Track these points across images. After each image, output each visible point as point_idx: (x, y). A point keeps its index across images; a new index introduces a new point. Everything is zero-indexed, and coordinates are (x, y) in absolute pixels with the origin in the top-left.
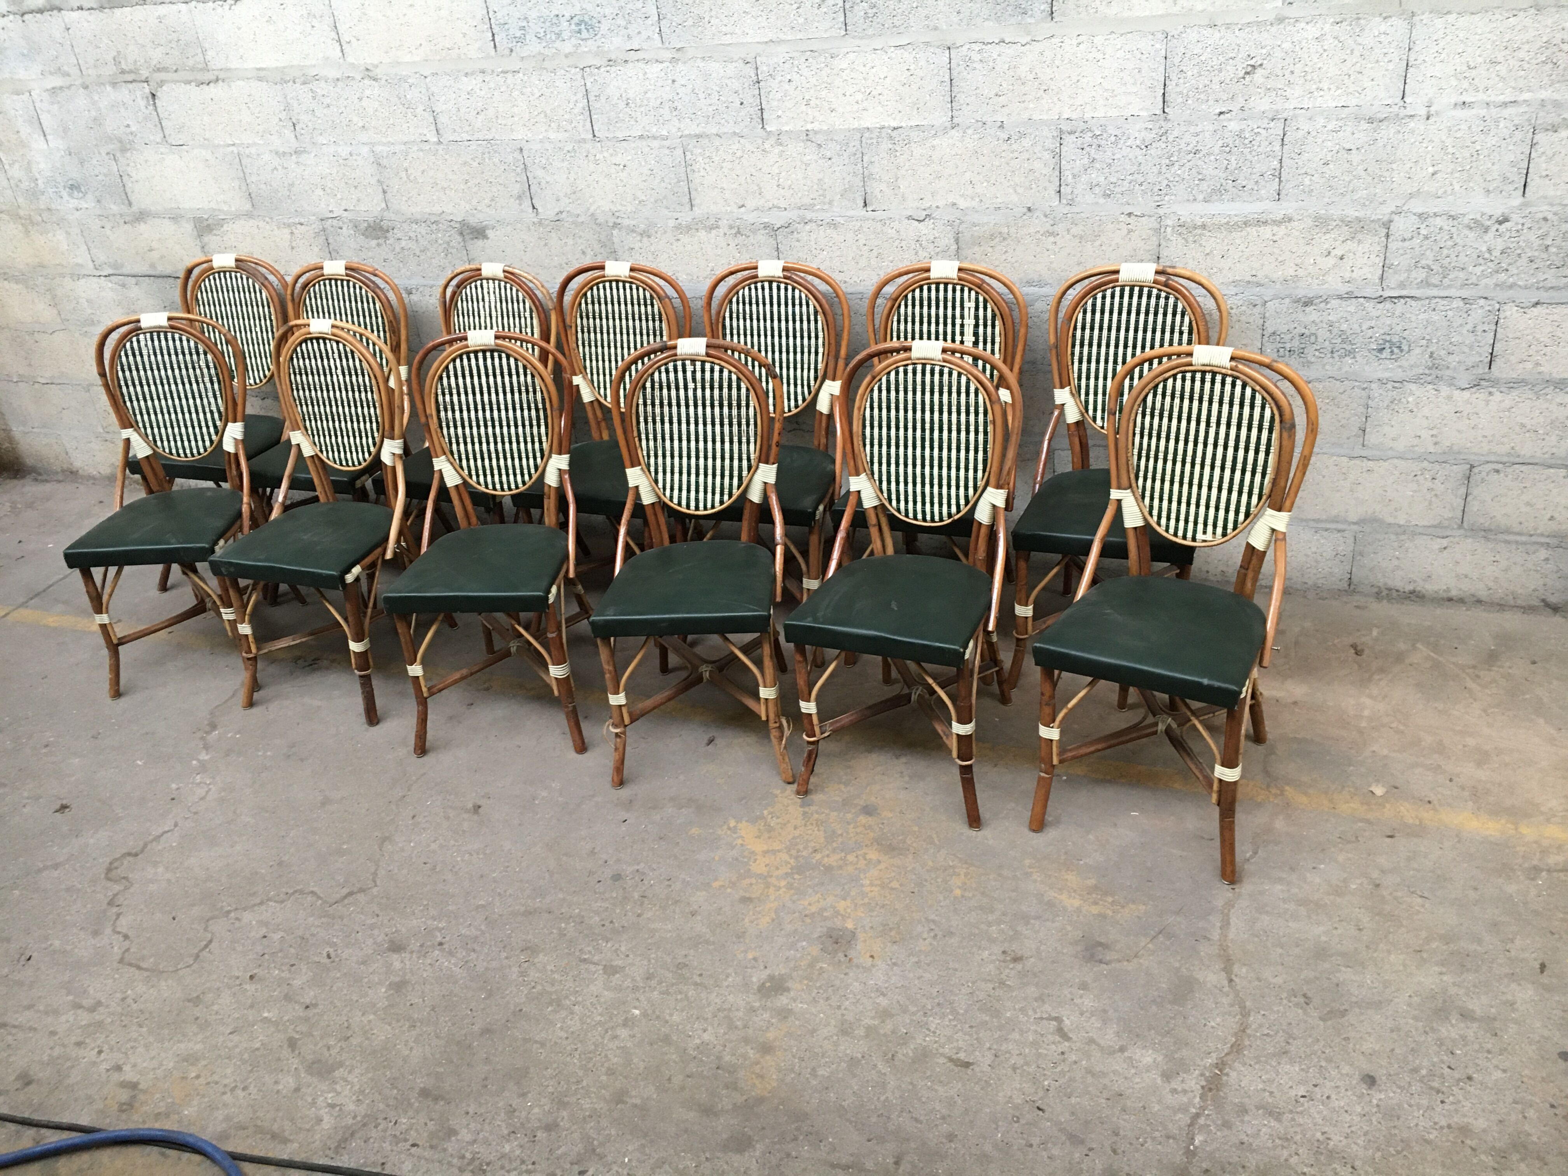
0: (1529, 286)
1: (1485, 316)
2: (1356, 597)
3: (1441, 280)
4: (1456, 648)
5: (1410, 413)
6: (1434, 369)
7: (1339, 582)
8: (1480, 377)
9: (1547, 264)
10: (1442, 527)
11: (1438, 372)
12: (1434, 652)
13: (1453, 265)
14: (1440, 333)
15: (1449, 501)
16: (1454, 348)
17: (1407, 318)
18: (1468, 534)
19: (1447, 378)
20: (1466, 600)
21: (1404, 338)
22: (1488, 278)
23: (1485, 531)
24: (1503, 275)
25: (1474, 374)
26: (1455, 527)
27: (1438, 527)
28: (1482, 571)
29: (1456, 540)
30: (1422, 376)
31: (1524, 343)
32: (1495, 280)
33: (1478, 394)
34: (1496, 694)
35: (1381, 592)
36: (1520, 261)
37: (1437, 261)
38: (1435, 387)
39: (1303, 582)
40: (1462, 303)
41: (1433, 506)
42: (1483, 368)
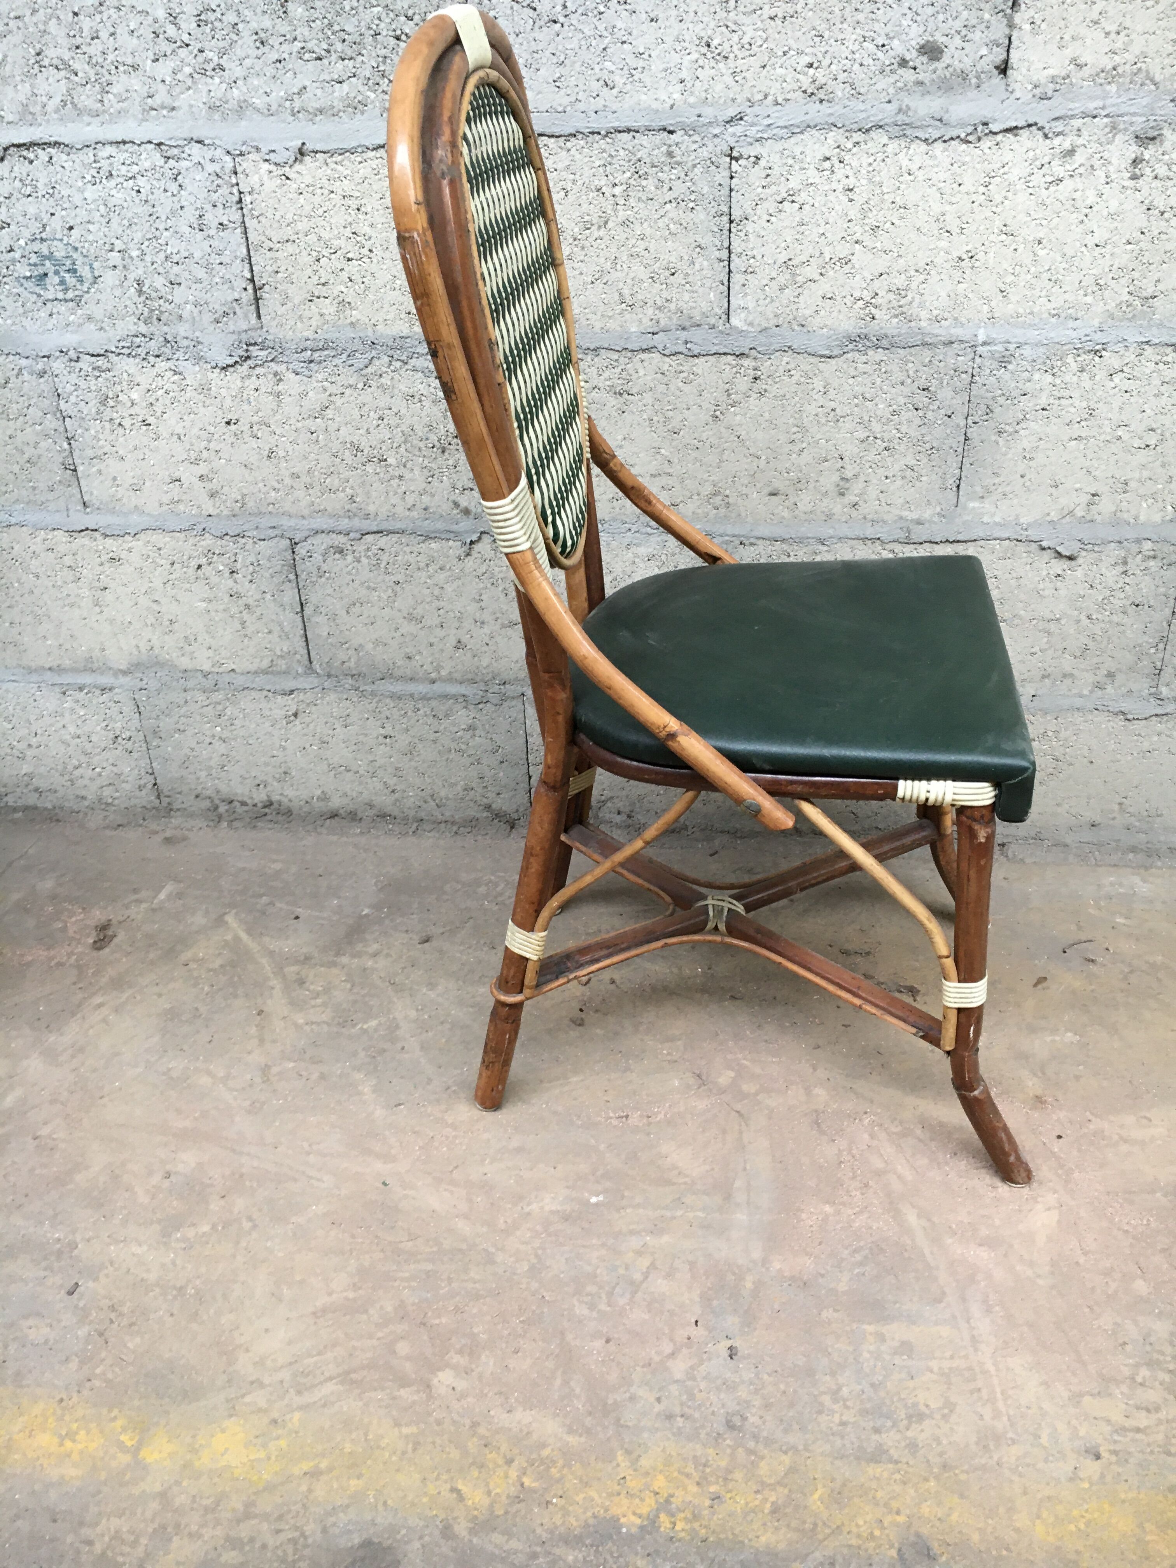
0: (274, 107)
1: (214, 187)
2: (173, 820)
3: (99, 97)
4: (297, 918)
5: (144, 428)
6: (155, 321)
7: (138, 793)
8: (244, 337)
9: (295, 50)
10: (279, 673)
11: (166, 329)
12: (249, 931)
13: (111, 57)
14: (139, 235)
15: (274, 617)
16: (176, 269)
17: (65, 199)
18: (326, 685)
19: (185, 343)
20: (360, 815)
21: (76, 249)
22: (189, 88)
23: (353, 676)
24: (217, 80)
25: (234, 332)
26: (300, 670)
27: (272, 673)
28: (371, 758)
29: (309, 697)
30: (137, 340)
31: (304, 253)
32: (204, 94)
33: (254, 378)
34: (312, 1023)
35: (216, 808)
36: (240, 42)
37: (77, 48)
38: (170, 364)
39: (77, 796)
40: (158, 155)
41: (251, 629)
42: (246, 316)
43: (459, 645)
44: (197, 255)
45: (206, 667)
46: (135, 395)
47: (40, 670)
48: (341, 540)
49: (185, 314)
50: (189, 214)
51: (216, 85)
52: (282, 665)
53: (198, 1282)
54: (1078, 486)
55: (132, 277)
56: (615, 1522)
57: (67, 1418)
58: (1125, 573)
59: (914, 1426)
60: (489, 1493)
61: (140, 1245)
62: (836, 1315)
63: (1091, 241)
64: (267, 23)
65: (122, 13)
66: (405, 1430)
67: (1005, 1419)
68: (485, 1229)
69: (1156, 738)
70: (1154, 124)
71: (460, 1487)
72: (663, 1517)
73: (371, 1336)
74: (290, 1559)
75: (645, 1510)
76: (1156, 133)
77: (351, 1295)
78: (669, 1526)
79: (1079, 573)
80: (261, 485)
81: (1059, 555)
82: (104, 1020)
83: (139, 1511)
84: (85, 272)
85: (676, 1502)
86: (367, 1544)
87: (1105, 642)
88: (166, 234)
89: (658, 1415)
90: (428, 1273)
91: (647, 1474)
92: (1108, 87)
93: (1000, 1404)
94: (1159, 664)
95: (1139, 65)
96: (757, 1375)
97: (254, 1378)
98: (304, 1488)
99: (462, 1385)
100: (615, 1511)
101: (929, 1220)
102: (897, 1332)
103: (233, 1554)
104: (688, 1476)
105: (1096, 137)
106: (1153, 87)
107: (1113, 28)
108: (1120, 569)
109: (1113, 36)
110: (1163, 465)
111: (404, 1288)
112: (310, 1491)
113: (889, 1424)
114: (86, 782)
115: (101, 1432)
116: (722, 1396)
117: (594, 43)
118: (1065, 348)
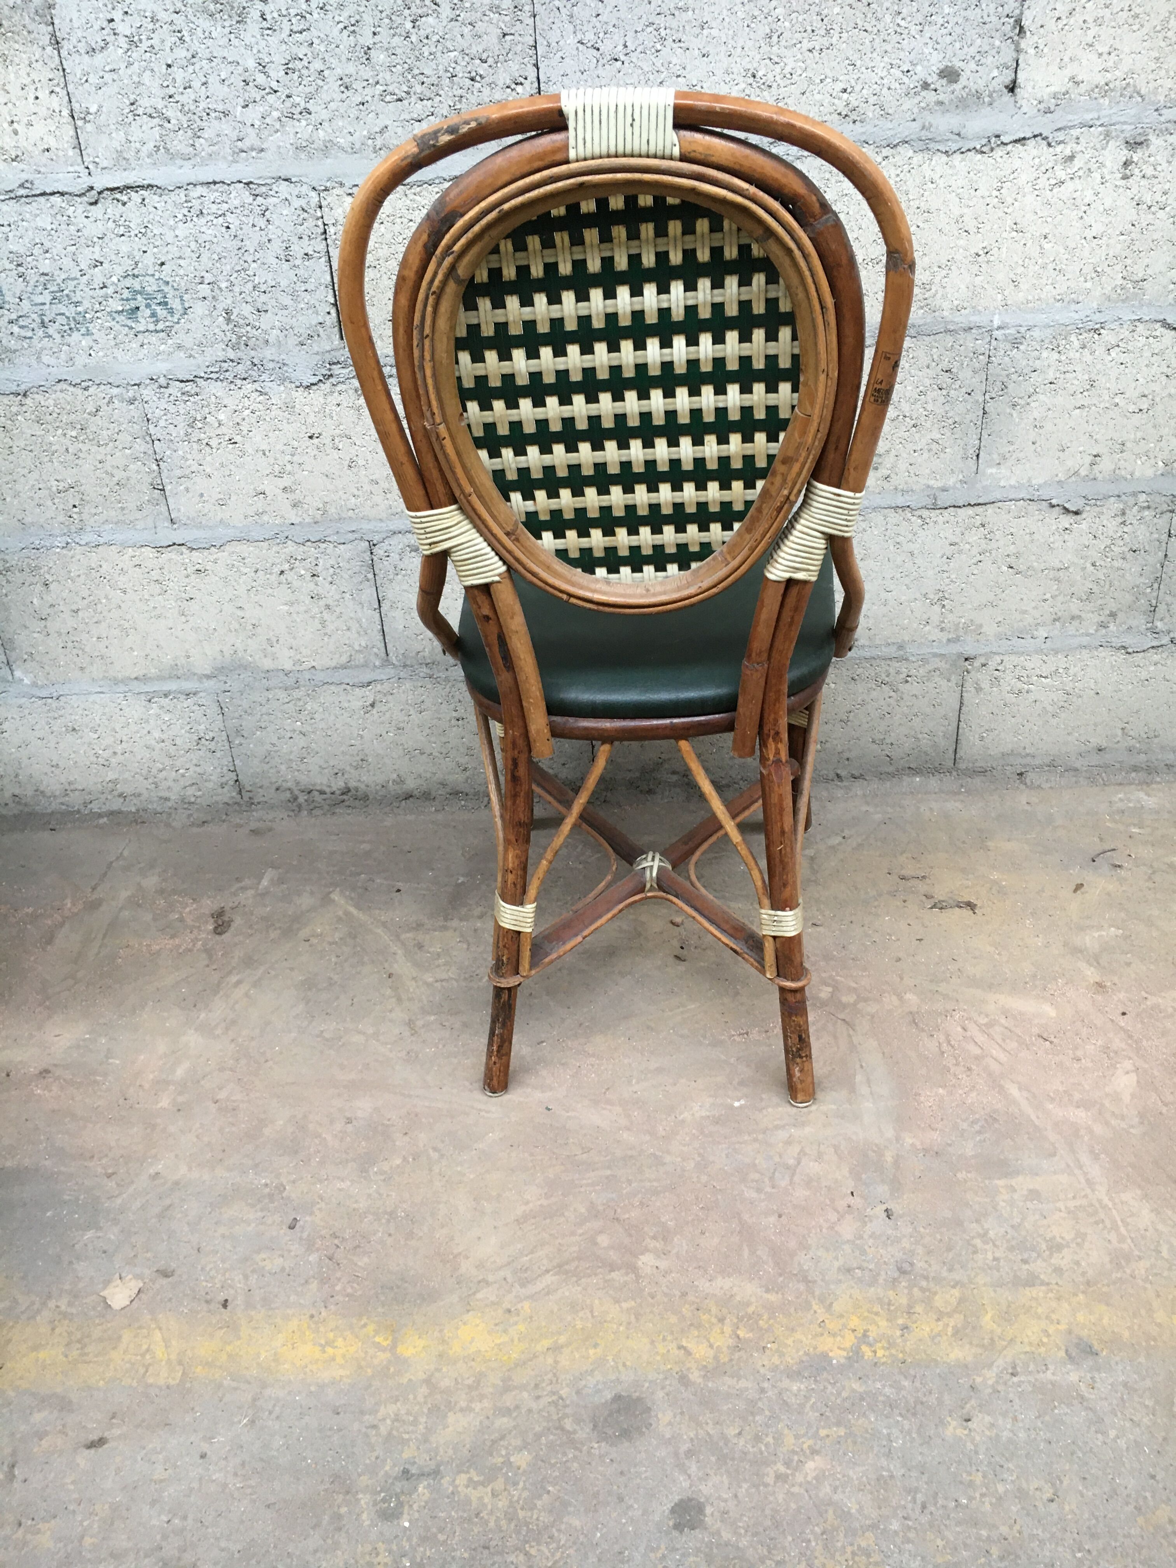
0: (357, 146)
1: (300, 220)
2: (254, 813)
3: (191, 142)
4: (399, 891)
5: (231, 446)
6: (243, 347)
7: (220, 790)
8: (328, 358)
9: (378, 92)
10: (357, 666)
11: (253, 353)
12: (358, 907)
13: (202, 105)
14: (228, 267)
15: (352, 615)
16: (264, 298)
17: (157, 237)
18: (402, 675)
19: (271, 365)
20: (433, 794)
21: (167, 283)
22: (277, 131)
23: (427, 664)
24: (304, 123)
25: (317, 354)
26: (377, 663)
27: (350, 667)
28: (444, 739)
29: (386, 686)
30: (225, 365)
31: (385, 277)
32: (292, 136)
33: (336, 394)
34: (442, 981)
35: (296, 798)
36: (325, 88)
37: (170, 97)
38: (256, 386)
39: (161, 798)
40: (247, 193)
41: (331, 627)
42: (329, 337)
44: (284, 283)
45: (288, 666)
46: (222, 417)
47: (125, 681)
49: (272, 339)
50: (277, 247)
51: (303, 127)
52: (360, 659)
53: (405, 1206)
54: (1081, 449)
55: (221, 306)
56: (825, 1356)
57: (322, 1329)
58: (1124, 523)
59: (1055, 1255)
60: (711, 1346)
61: (343, 1181)
62: (969, 1175)
63: (1089, 234)
64: (351, 68)
65: (213, 64)
66: (625, 1305)
67: (1129, 1241)
68: (648, 1138)
69: (1152, 668)
70: (1141, 131)
71: (684, 1344)
72: (864, 1348)
73: (573, 1234)
74: (555, 1417)
75: (848, 1345)
76: (1142, 139)
77: (545, 1202)
78: (870, 1354)
79: (1084, 526)
80: (341, 493)
81: (1067, 511)
82: (247, 995)
83: (411, 1397)
84: (176, 304)
85: (872, 1335)
86: (618, 1398)
87: (1107, 586)
88: (254, 265)
89: (839, 1269)
90: (607, 1177)
91: (841, 1316)
92: (1102, 101)
93: (1123, 1230)
94: (1154, 602)
95: (1127, 81)
96: (915, 1228)
97: (481, 1278)
98: (550, 1361)
99: (663, 1264)
100: (821, 1349)
101: (1029, 1091)
102: (1023, 1183)
103: (505, 1420)
104: (877, 1314)
105: (1092, 144)
106: (1140, 99)
107: (1106, 49)
108: (1120, 520)
109: (1105, 56)
110: (1155, 427)
111: (591, 1193)
112: (556, 1362)
113: (1034, 1255)
114: (170, 783)
115: (357, 1337)
116: (889, 1249)
117: (651, 77)
118: (1069, 328)
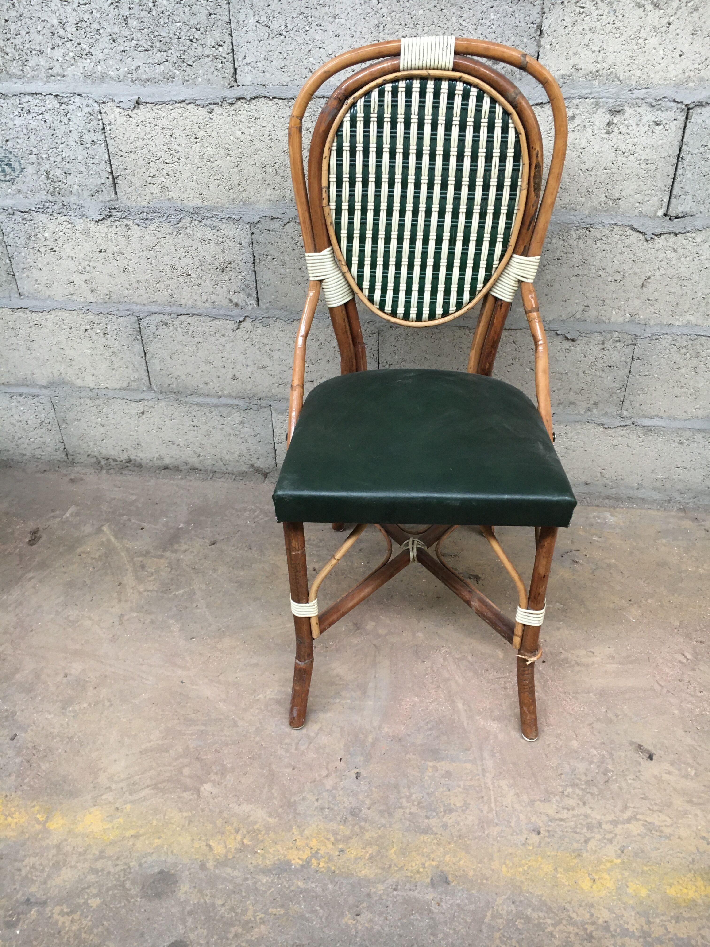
0: (122, 77)
1: (88, 120)
2: (75, 468)
3: (21, 68)
4: (143, 529)
5: (52, 253)
6: (57, 194)
7: (55, 453)
8: (108, 205)
9: (133, 45)
10: (133, 390)
11: (63, 198)
12: (116, 536)
13: (27, 46)
14: (46, 145)
15: (129, 359)
16: (68, 166)
17: (3, 124)
18: (160, 397)
19: (75, 207)
20: (181, 468)
21: (11, 152)
22: (72, 65)
23: (175, 393)
24: (88, 61)
25: (102, 202)
26: (145, 389)
27: (129, 390)
28: (186, 437)
29: (151, 403)
30: (47, 204)
31: (141, 159)
32: (81, 68)
33: (114, 227)
34: (148, 591)
35: (99, 462)
36: (101, 40)
37: (8, 40)
38: (66, 218)
39: (21, 454)
40: (56, 101)
41: (116, 366)
42: (109, 192)
43: (234, 377)
44: (80, 158)
45: (92, 385)
46: (47, 235)
48: (166, 317)
49: (74, 191)
50: (75, 136)
51: (88, 63)
52: (134, 385)
53: (80, 734)
54: (577, 301)
55: (43, 169)
56: (288, 863)
57: (9, 805)
58: (603, 349)
59: (447, 815)
60: (226, 847)
61: (50, 713)
62: (414, 756)
63: (584, 167)
64: (116, 29)
65: (32, 21)
66: (185, 814)
67: (494, 812)
68: (234, 708)
69: (620, 438)
70: (620, 103)
71: (211, 844)
72: (314, 861)
73: (170, 764)
74: (122, 879)
75: (305, 857)
76: (620, 109)
77: (160, 742)
78: (316, 865)
79: (578, 349)
80: (120, 286)
81: (567, 339)
82: (34, 587)
83: (45, 854)
84: (16, 165)
85: (321, 852)
86: (161, 872)
87: (592, 387)
88: (62, 146)
89: (316, 808)
90: (202, 731)
91: (308, 838)
92: (594, 82)
93: (493, 805)
94: (622, 399)
95: (611, 70)
96: (369, 788)
97: (108, 786)
98: (131, 843)
99: (215, 791)
100: (289, 857)
101: (469, 706)
102: (444, 766)
103: (93, 877)
104: (328, 839)
105: (587, 110)
106: (619, 83)
107: (596, 49)
108: (601, 346)
109: (597, 53)
110: (624, 291)
111: (189, 739)
112: (134, 845)
113: (435, 814)
114: (25, 446)
115: (27, 813)
116: (350, 798)
117: (303, 47)
118: (570, 226)
